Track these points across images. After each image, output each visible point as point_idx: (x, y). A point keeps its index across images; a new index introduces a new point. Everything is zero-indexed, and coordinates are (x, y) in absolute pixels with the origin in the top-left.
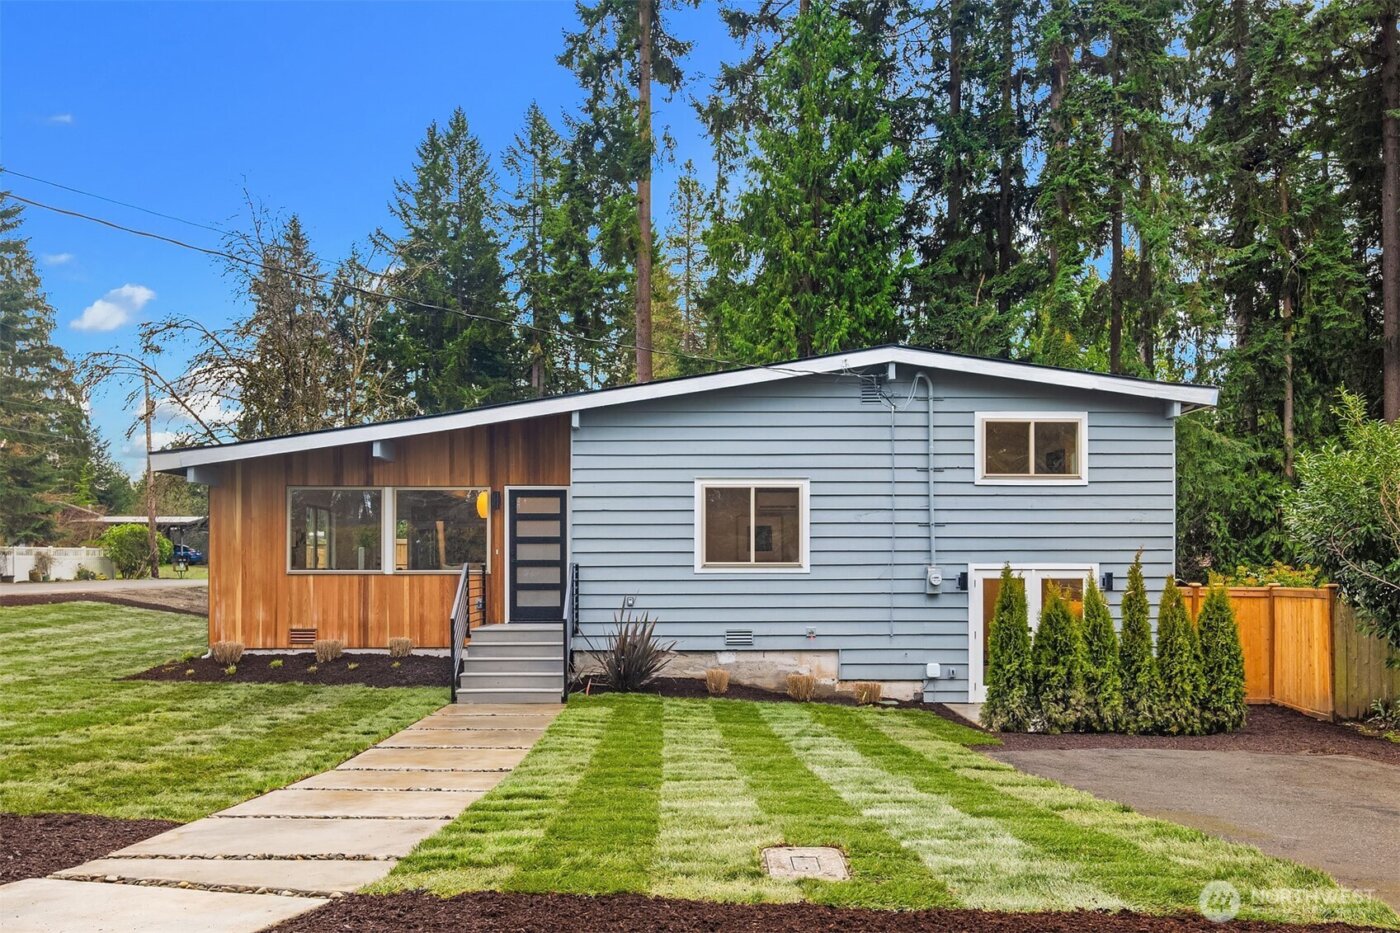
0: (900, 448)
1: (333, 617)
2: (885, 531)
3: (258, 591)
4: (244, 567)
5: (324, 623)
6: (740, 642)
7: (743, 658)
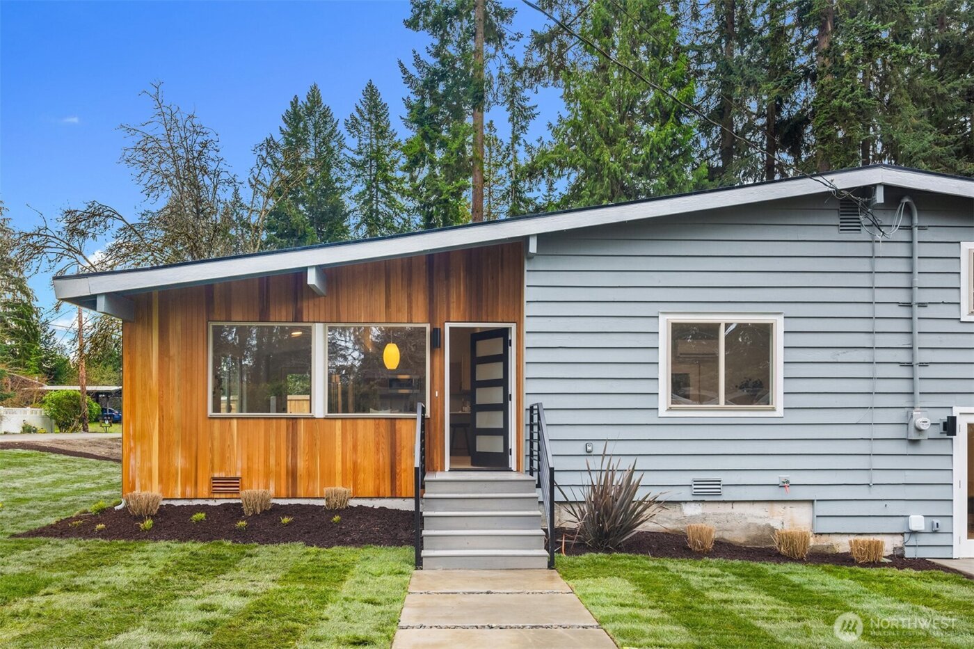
0: (880, 281)
1: (258, 465)
2: (864, 371)
3: (176, 436)
4: (161, 410)
5: (249, 470)
6: (708, 493)
7: (710, 509)
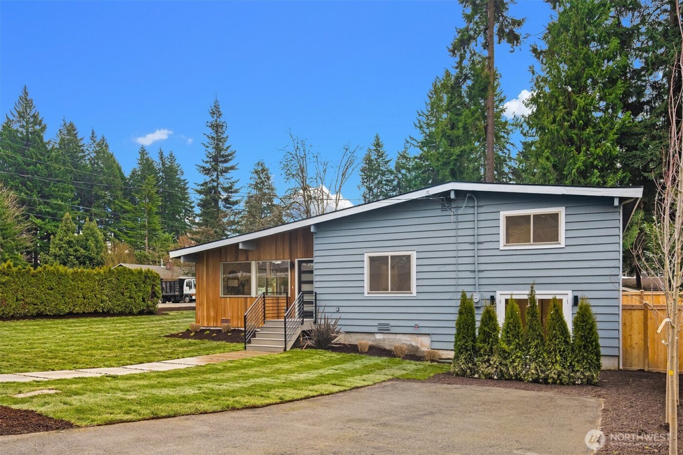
0: (461, 233)
1: (235, 315)
2: (453, 275)
3: (211, 304)
4: (207, 295)
5: (233, 317)
6: (384, 329)
7: (386, 336)
